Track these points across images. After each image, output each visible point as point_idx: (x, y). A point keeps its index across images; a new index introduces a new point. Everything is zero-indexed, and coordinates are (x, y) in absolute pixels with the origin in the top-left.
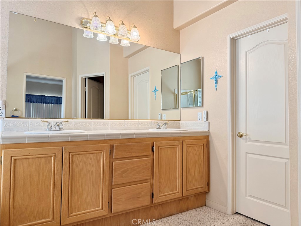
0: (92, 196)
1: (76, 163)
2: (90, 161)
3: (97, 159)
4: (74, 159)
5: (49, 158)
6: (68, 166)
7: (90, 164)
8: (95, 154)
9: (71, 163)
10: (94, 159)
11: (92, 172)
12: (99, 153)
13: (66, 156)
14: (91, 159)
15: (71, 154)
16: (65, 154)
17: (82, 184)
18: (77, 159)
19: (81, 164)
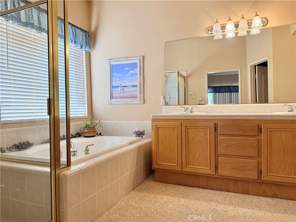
0: (202, 158)
1: (190, 134)
2: (200, 134)
3: (205, 133)
4: (189, 131)
5: (174, 128)
6: (185, 135)
7: (200, 136)
8: (203, 129)
9: (187, 133)
10: (203, 133)
11: (202, 141)
12: (206, 129)
13: (183, 128)
14: (200, 132)
15: (186, 127)
16: (183, 127)
17: (195, 148)
18: (191, 131)
19: (193, 135)
